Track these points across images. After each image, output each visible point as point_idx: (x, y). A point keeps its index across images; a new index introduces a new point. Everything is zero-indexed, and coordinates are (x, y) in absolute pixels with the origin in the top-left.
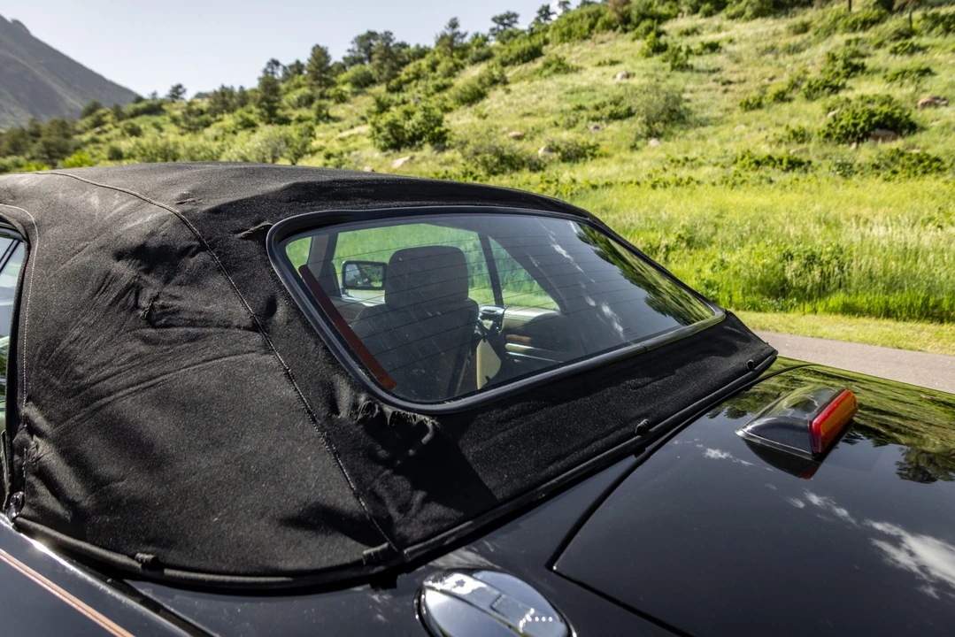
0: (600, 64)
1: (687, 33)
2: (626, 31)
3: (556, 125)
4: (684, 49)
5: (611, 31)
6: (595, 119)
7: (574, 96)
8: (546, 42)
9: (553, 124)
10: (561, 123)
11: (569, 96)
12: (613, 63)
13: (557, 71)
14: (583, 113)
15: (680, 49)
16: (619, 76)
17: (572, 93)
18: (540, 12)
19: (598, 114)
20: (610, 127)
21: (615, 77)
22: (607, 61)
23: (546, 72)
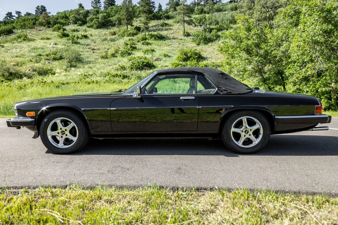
0: (42, 39)
1: (74, 31)
2: (49, 27)
3: (31, 61)
4: (76, 36)
5: (43, 27)
6: (47, 59)
7: (35, 50)
8: (14, 28)
9: (29, 60)
10: (33, 60)
11: (33, 50)
12: (48, 39)
13: (24, 40)
14: (42, 57)
15: (74, 36)
16: (52, 44)
17: (34, 49)
18: (7, 14)
19: (48, 58)
20: (54, 63)
21: (50, 44)
22: (45, 38)
23: (19, 40)
